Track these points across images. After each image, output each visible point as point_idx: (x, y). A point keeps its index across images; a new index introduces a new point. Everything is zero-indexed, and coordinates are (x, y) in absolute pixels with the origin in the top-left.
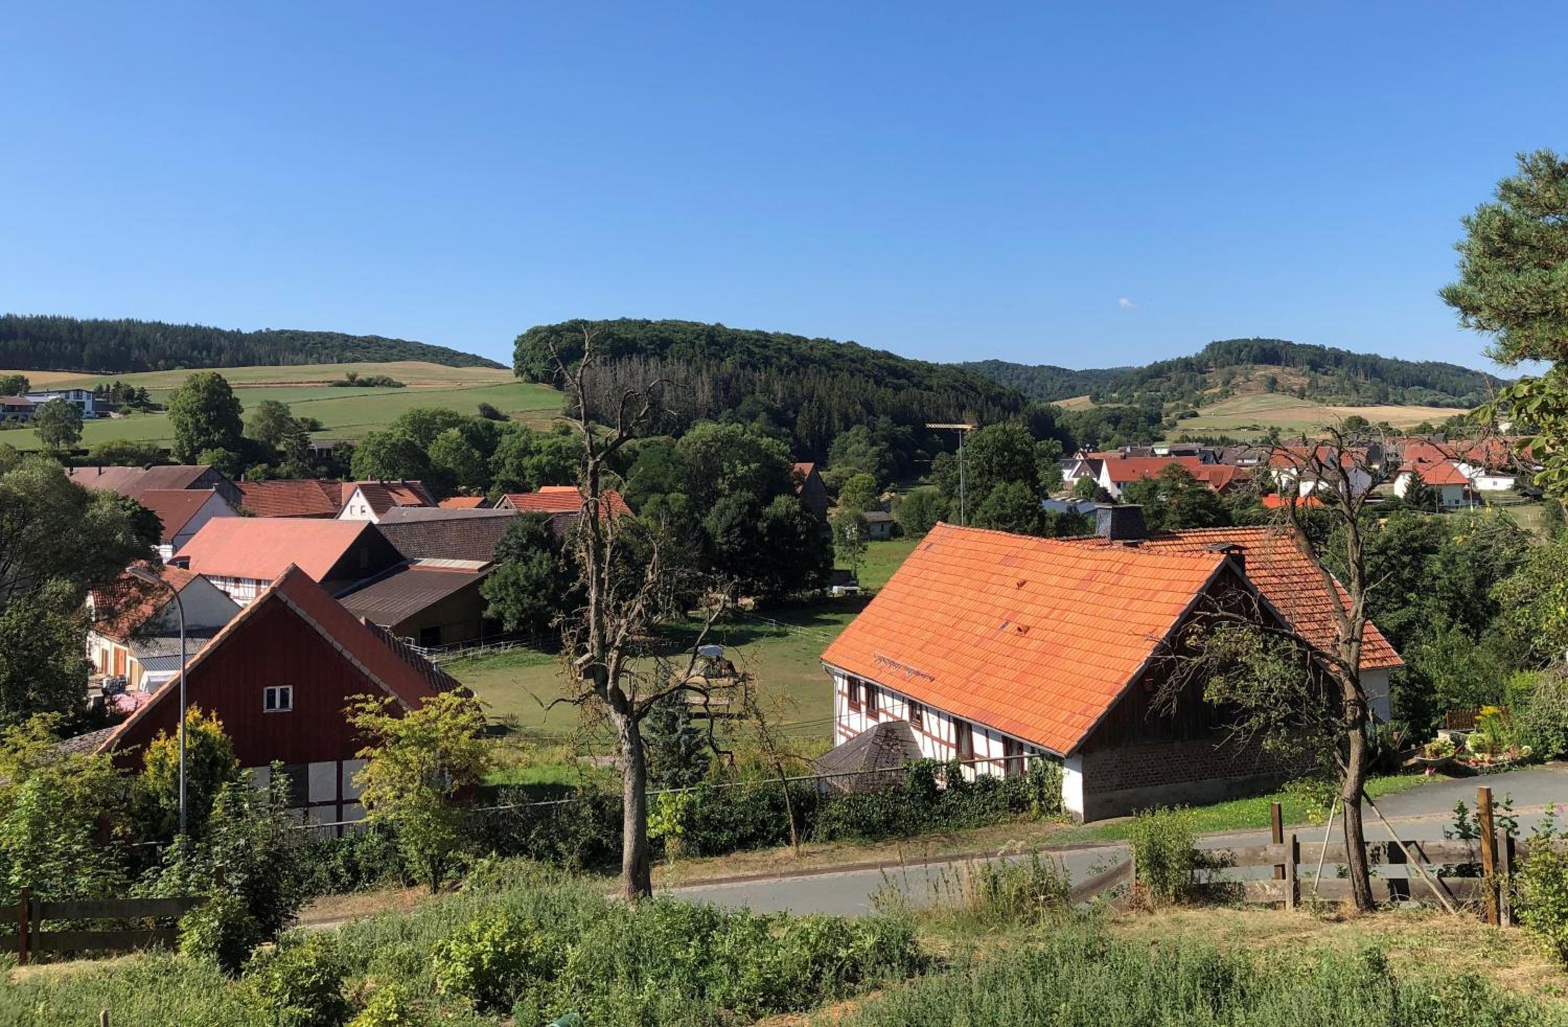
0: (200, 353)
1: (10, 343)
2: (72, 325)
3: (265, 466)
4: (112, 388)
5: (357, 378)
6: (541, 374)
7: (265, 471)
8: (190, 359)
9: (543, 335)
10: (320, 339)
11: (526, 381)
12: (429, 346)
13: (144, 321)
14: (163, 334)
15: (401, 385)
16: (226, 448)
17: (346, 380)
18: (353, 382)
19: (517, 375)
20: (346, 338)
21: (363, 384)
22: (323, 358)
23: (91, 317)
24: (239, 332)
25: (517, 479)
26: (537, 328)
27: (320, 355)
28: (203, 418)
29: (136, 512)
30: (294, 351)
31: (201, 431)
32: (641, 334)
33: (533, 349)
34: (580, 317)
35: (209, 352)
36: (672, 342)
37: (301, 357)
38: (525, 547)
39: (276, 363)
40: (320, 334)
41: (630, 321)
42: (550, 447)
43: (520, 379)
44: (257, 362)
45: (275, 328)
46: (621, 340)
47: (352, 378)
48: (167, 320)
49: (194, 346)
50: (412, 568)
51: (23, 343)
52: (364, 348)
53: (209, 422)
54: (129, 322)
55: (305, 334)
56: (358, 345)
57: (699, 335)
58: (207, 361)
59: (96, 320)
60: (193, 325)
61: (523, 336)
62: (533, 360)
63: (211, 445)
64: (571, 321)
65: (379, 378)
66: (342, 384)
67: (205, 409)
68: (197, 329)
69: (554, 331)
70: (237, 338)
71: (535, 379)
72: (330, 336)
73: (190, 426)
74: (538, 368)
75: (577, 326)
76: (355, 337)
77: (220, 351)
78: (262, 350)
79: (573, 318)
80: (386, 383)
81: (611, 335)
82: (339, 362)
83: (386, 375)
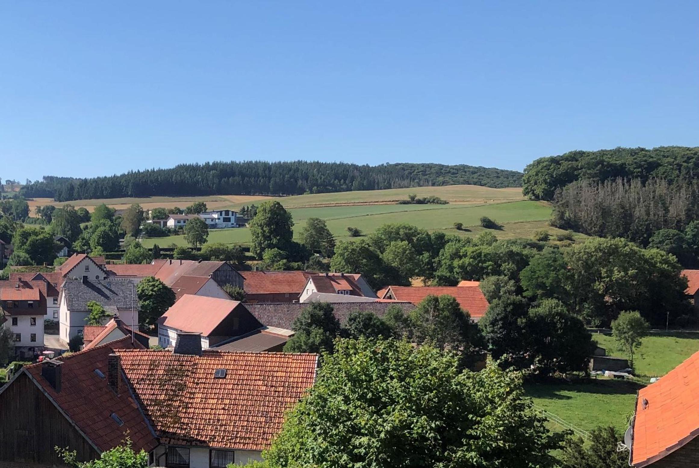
0: (340, 181)
1: (231, 179)
2: (267, 167)
3: (285, 261)
4: (250, 208)
5: (416, 198)
6: (541, 194)
7: (284, 264)
8: (333, 185)
9: (545, 164)
10: (422, 169)
11: (531, 199)
12: (502, 171)
13: (308, 162)
14: (318, 171)
15: (446, 203)
16: (278, 248)
17: (409, 199)
18: (414, 201)
19: (525, 195)
20: (441, 167)
21: (420, 202)
22: (421, 183)
23: (277, 161)
24: (368, 166)
25: (448, 274)
26: (541, 159)
27: (420, 180)
28: (266, 229)
29: (160, 289)
30: (403, 178)
31: (266, 238)
32: (630, 160)
33: (537, 175)
34: (579, 149)
35: (345, 180)
36: (659, 165)
37: (406, 182)
38: (310, 325)
39: (389, 187)
40: (423, 165)
41: (624, 150)
42: (473, 252)
43: (526, 197)
44: (376, 187)
45: (392, 162)
46: (610, 165)
47: (413, 198)
48: (322, 161)
49: (337, 177)
50: (263, 332)
51: (237, 179)
52: (453, 174)
53: (271, 232)
54: (299, 162)
55: (413, 166)
56: (449, 172)
57: (689, 158)
58: (344, 186)
59: (280, 162)
60: (338, 163)
61: (530, 166)
62: (536, 183)
63: (271, 246)
64: (571, 152)
65: (431, 198)
66: (405, 203)
67: (268, 224)
68: (341, 165)
69: (555, 161)
70: (366, 170)
71: (537, 198)
72: (430, 166)
73: (260, 234)
74: (539, 190)
75: (575, 156)
76: (448, 167)
77: (353, 179)
78: (380, 178)
79: (573, 150)
80: (435, 201)
81: (601, 162)
82: (433, 185)
83: (437, 195)
